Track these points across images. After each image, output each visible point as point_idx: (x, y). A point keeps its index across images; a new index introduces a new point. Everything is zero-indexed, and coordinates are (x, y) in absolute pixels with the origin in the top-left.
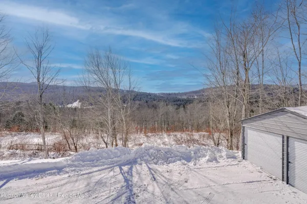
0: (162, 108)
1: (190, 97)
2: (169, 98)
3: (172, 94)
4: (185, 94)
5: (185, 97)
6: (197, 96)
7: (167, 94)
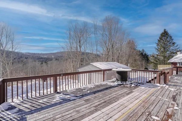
0: (31, 64)
1: (49, 57)
2: (34, 57)
3: (36, 54)
4: (46, 54)
5: (46, 56)
6: (54, 56)
7: (32, 53)
